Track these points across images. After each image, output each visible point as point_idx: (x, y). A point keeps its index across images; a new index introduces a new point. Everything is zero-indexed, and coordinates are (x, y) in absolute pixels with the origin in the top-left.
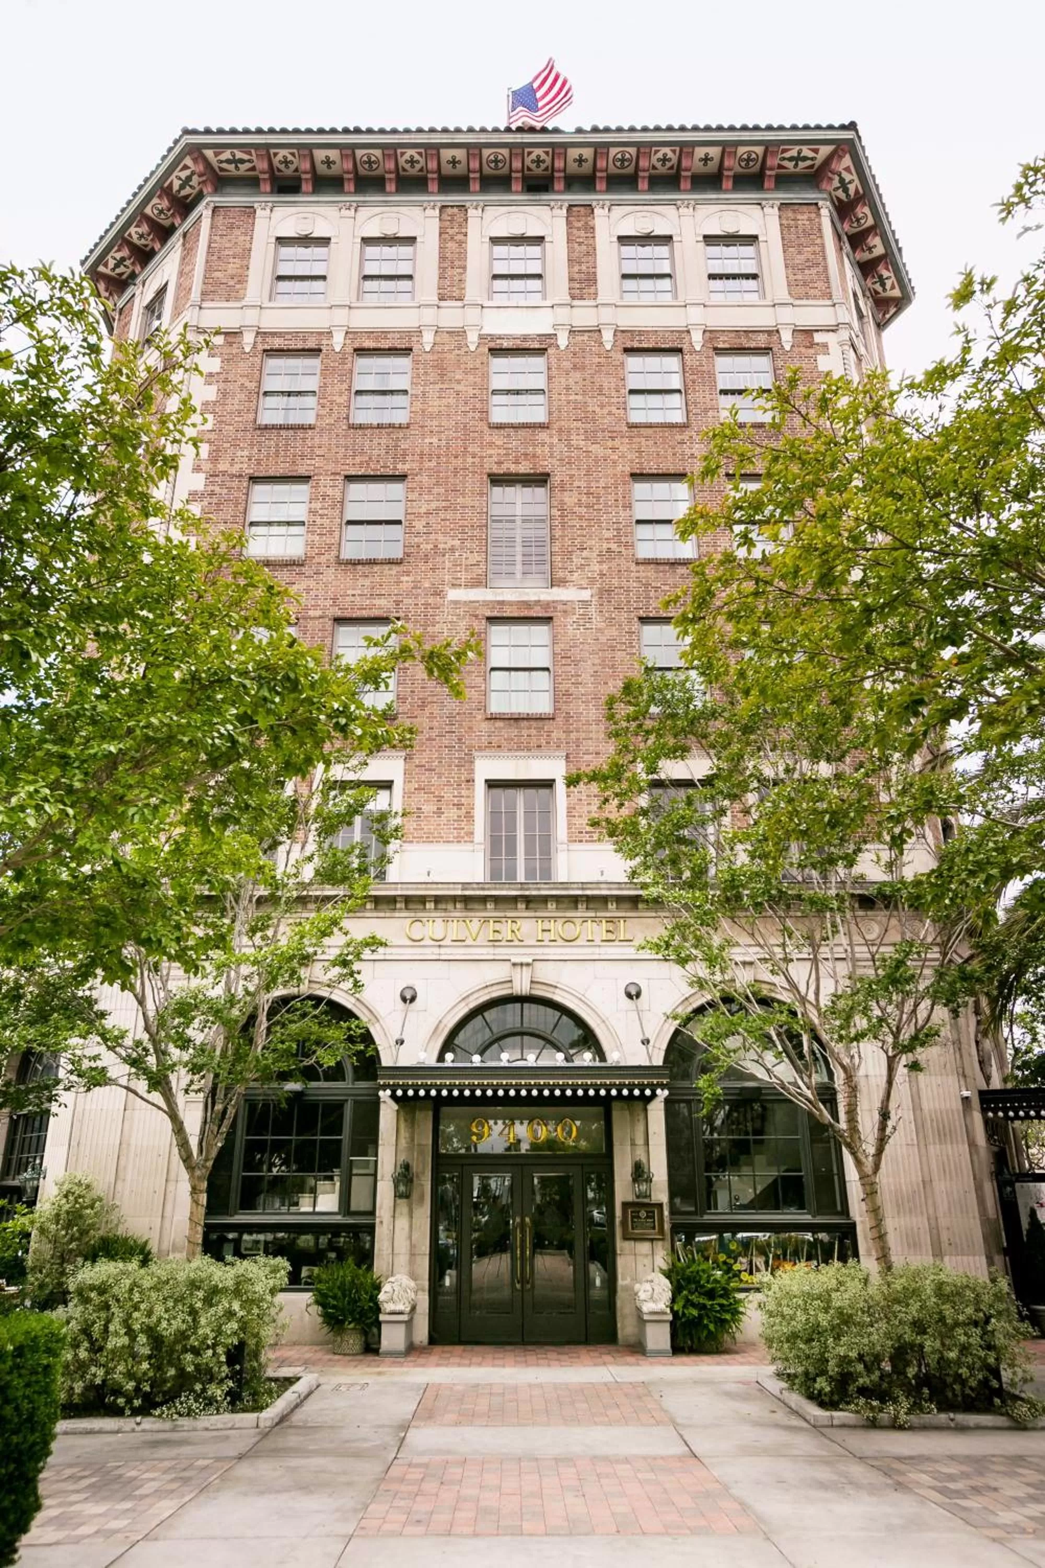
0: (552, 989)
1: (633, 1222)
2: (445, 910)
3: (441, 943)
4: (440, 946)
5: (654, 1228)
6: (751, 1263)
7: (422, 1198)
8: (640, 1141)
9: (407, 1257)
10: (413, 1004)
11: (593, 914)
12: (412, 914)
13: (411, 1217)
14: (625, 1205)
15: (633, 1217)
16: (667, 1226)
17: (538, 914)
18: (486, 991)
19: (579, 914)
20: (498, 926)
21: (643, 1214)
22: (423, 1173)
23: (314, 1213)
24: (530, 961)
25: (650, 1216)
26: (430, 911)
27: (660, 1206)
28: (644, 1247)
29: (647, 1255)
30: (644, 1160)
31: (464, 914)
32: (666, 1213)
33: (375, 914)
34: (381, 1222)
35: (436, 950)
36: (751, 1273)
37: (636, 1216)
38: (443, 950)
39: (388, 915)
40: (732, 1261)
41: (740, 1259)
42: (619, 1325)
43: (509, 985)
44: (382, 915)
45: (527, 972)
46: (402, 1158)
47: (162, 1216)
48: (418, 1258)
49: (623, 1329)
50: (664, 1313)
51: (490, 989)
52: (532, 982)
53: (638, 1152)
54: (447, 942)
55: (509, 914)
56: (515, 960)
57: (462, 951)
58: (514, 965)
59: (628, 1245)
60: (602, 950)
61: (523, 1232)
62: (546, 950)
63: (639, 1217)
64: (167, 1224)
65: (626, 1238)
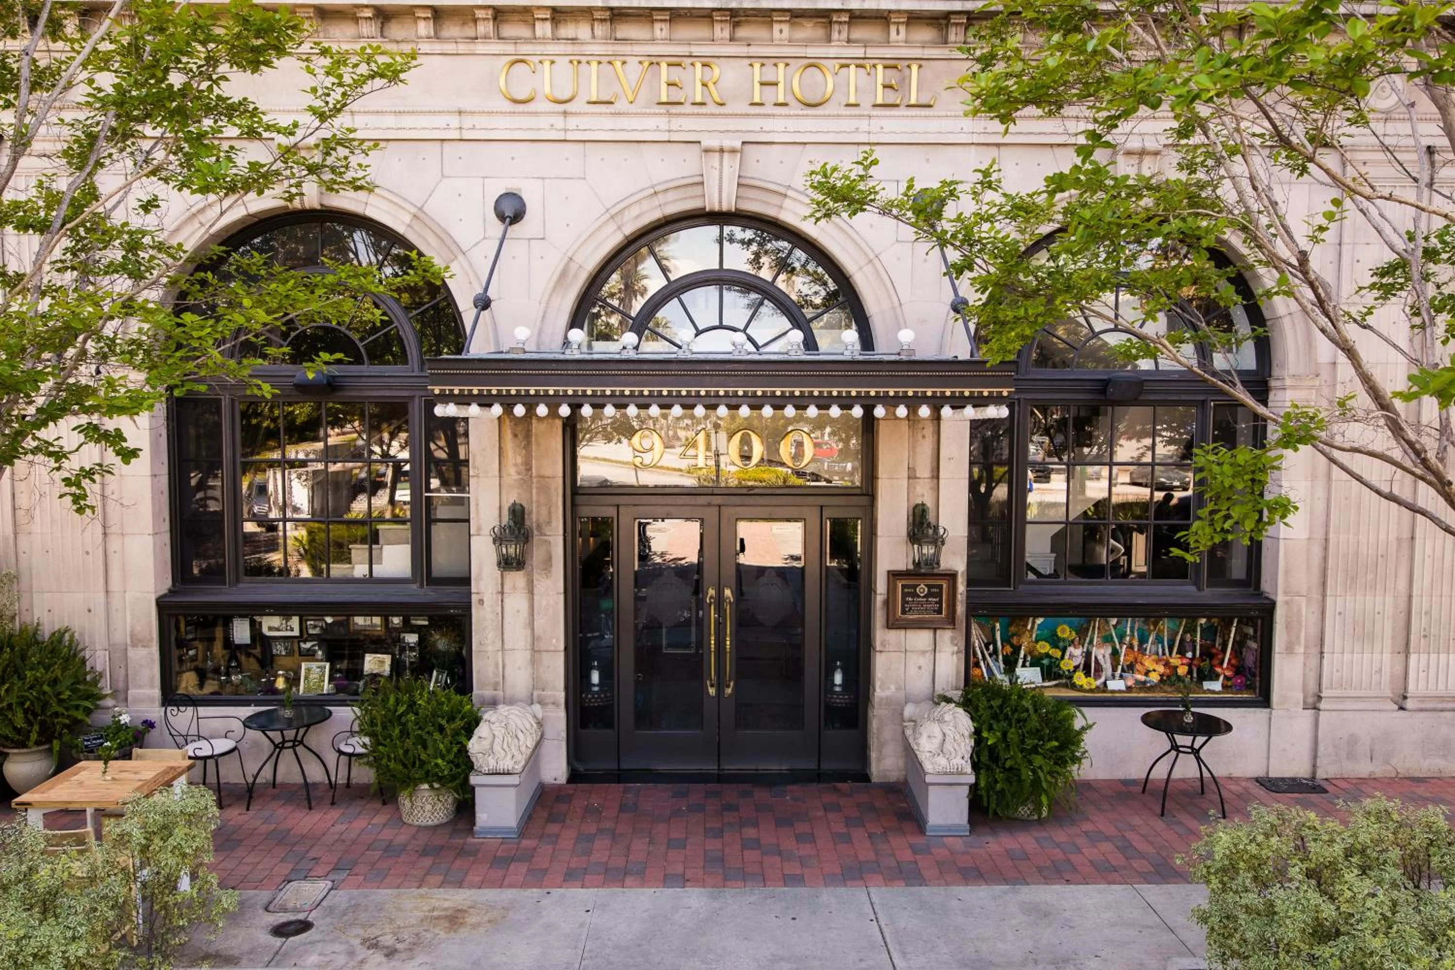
0: (776, 200)
1: (904, 602)
2: (574, 40)
3: (567, 107)
4: (565, 113)
5: (939, 612)
6: (1088, 655)
7: (548, 561)
8: (924, 471)
9: (528, 654)
10: (516, 227)
11: (859, 52)
12: (510, 48)
13: (531, 592)
14: (894, 575)
15: (904, 595)
16: (961, 609)
17: (754, 50)
18: (656, 201)
19: (832, 52)
20: (676, 74)
21: (922, 589)
22: (549, 523)
23: (370, 580)
24: (737, 144)
25: (935, 593)
26: (543, 40)
27: (952, 576)
28: (921, 639)
29: (924, 652)
30: (929, 503)
31: (610, 49)
32: (961, 588)
33: (438, 47)
34: (481, 602)
35: (559, 122)
36: (1088, 674)
37: (910, 593)
38: (572, 122)
39: (462, 48)
40: (1058, 654)
41: (1071, 649)
42: (873, 755)
43: (697, 190)
44: (450, 48)
45: (730, 166)
46: (512, 497)
47: (107, 592)
48: (546, 658)
49: (879, 760)
50: (960, 773)
51: (661, 198)
52: (739, 185)
53: (919, 490)
54: (577, 106)
55: (696, 50)
56: (709, 141)
57: (609, 123)
58: (707, 151)
59: (894, 636)
60: (875, 124)
61: (720, 610)
62: (768, 124)
63: (915, 595)
64: (116, 601)
65: (892, 624)
